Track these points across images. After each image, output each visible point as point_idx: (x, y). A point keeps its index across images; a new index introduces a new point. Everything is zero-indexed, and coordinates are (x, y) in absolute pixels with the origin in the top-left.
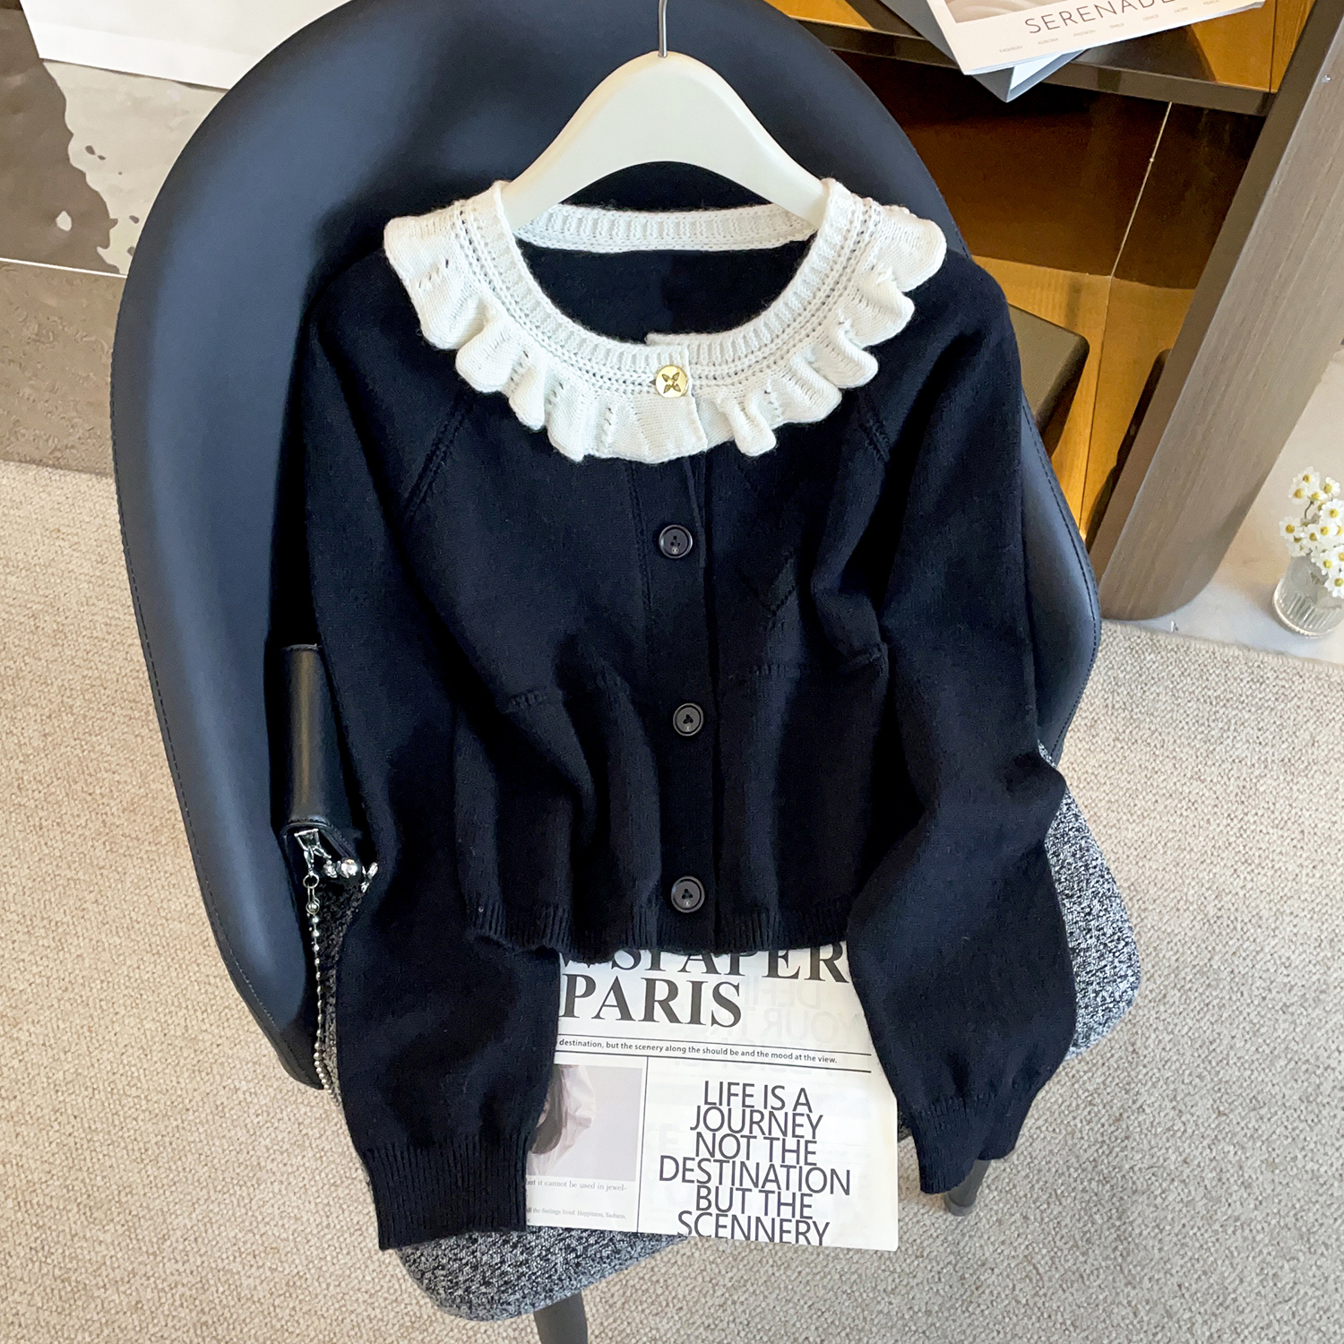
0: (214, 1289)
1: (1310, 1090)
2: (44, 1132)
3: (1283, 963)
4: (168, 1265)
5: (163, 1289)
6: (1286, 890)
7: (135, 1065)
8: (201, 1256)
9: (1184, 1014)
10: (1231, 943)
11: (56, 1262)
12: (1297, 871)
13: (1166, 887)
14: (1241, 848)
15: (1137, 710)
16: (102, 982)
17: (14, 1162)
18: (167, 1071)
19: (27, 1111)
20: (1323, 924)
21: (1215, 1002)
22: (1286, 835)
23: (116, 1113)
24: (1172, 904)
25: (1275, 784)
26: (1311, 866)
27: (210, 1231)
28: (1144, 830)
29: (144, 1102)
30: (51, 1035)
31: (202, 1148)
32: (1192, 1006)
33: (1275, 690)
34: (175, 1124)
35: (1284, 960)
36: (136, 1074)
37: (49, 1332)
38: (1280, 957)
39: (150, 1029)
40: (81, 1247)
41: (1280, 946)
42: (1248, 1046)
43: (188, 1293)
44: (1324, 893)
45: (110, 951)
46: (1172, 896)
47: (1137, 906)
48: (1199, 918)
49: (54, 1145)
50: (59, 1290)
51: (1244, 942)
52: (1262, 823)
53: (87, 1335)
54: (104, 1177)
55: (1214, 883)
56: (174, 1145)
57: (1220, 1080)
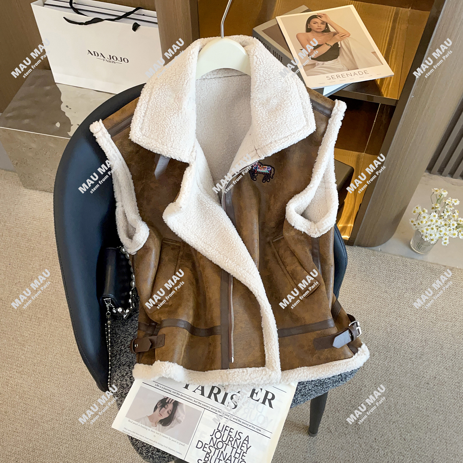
0: (77, 425)
1: (417, 383)
2: (30, 377)
3: (410, 346)
4: (64, 417)
5: (61, 424)
6: (412, 325)
7: (58, 359)
8: (74, 415)
9: (379, 359)
10: (394, 339)
11: (30, 415)
12: (415, 320)
13: (375, 323)
14: (398, 312)
15: (368, 272)
16: (51, 335)
17: (20, 385)
18: (68, 361)
19: (25, 370)
20: (423, 335)
21: (389, 356)
22: (412, 309)
23: (52, 372)
24: (377, 328)
25: (409, 295)
26: (420, 319)
27: (77, 408)
28: (369, 306)
29: (60, 370)
30: (34, 349)
31: (77, 384)
32: (382, 357)
33: (410, 269)
34: (69, 376)
35: (410, 345)
36: (59, 362)
37: (26, 435)
38: (409, 344)
39: (64, 349)
40: (38, 411)
41: (409, 341)
42: (399, 370)
43: (69, 426)
44: (423, 327)
45: (54, 326)
46: (377, 325)
47: (366, 328)
48: (385, 332)
49: (32, 381)
50: (30, 423)
51: (398, 339)
52: (405, 306)
53: (37, 436)
54: (46, 391)
55: (390, 322)
56: (68, 383)
57: (390, 379)
